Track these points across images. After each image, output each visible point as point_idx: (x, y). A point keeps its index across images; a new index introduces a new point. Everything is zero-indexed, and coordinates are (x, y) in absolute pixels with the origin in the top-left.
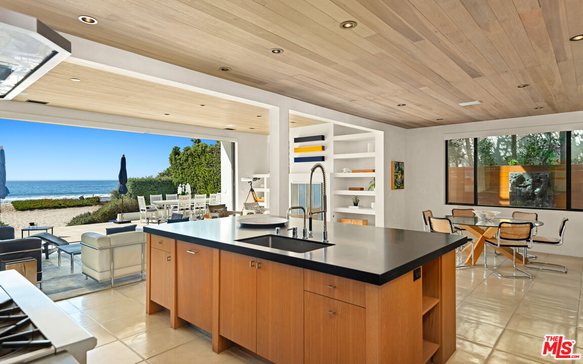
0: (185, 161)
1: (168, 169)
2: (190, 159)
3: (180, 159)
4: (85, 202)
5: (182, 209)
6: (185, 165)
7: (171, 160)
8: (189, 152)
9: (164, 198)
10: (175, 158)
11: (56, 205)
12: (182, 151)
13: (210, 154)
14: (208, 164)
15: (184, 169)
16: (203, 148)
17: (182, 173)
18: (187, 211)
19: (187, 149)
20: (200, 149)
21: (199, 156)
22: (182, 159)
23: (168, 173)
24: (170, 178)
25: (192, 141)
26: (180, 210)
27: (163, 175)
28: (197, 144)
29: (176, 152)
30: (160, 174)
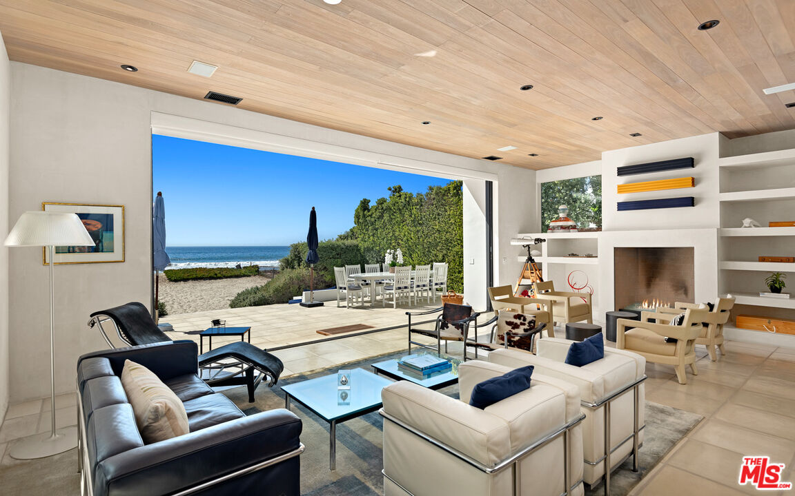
0: (378, 218)
1: (351, 230)
2: (386, 217)
3: (371, 216)
4: (243, 271)
5: (399, 288)
6: (378, 224)
7: (357, 217)
8: (385, 206)
10: (364, 215)
11: (212, 275)
12: (372, 204)
13: (418, 207)
14: (413, 221)
15: (377, 230)
16: (407, 199)
17: (373, 235)
18: (405, 290)
19: (381, 202)
20: (403, 200)
21: (400, 210)
22: (374, 215)
23: (352, 234)
24: (355, 242)
25: (390, 189)
28: (397, 194)
29: (364, 205)
30: (340, 237)
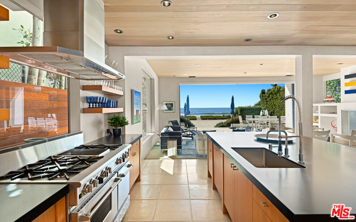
0: (268, 97)
1: (259, 102)
2: (271, 96)
3: (265, 96)
4: (225, 117)
5: (261, 124)
6: (268, 99)
7: (260, 97)
8: (270, 92)
9: (254, 117)
10: (263, 96)
11: (214, 118)
12: (266, 91)
13: (283, 92)
14: (281, 98)
15: (267, 101)
16: (278, 89)
17: (266, 104)
18: (264, 125)
19: (269, 90)
20: (277, 89)
21: (276, 93)
22: (266, 96)
23: (259, 104)
24: (260, 107)
25: (272, 85)
26: (260, 124)
27: (256, 105)
28: (275, 87)
29: (263, 92)
30: (255, 104)
